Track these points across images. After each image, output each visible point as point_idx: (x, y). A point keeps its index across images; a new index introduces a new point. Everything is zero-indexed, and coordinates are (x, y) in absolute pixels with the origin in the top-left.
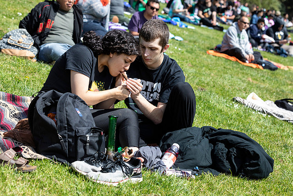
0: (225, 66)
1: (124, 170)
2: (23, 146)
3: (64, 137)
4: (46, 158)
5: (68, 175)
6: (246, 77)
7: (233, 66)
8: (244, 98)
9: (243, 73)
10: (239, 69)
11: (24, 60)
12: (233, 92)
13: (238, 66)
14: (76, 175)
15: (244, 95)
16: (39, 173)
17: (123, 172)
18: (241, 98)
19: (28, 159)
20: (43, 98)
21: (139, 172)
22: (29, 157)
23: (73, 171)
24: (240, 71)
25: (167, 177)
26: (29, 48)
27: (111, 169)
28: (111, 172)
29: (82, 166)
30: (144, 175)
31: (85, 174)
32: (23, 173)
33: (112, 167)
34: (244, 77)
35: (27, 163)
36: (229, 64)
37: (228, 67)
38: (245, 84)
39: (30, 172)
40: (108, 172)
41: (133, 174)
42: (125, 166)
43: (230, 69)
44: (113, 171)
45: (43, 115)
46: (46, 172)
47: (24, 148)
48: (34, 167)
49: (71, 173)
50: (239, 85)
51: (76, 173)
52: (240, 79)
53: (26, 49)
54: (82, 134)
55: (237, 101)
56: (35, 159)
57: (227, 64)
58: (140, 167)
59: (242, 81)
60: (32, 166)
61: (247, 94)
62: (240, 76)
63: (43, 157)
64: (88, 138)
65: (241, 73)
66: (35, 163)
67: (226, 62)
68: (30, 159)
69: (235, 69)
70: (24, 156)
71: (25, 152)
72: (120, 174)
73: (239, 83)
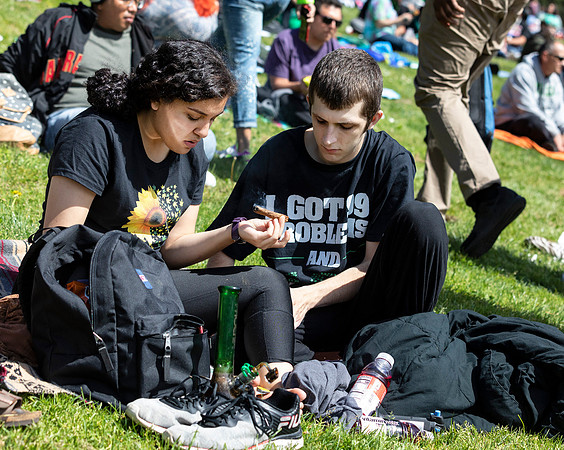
0: (504, 160)
1: (258, 420)
2: (7, 363)
3: (107, 339)
4: (63, 391)
5: (118, 434)
6: (556, 186)
7: (523, 160)
8: (553, 239)
9: (549, 178)
10: (537, 168)
11: (9, 151)
12: (525, 225)
13: (536, 161)
14: (138, 432)
15: (552, 231)
16: (46, 429)
17: (255, 424)
18: (544, 240)
19: (19, 394)
20: (55, 245)
21: (295, 425)
22: (21, 389)
23: (131, 424)
24: (542, 173)
25: (364, 437)
26: (21, 121)
27: (226, 418)
28: (226, 424)
29: (154, 412)
30: (306, 432)
31: (161, 431)
32: (9, 428)
33: (229, 412)
34: (550, 187)
35: (18, 404)
36: (514, 157)
37: (512, 162)
38: (554, 205)
39: (24, 428)
40: (217, 426)
41: (279, 429)
42: (260, 410)
43: (516, 167)
44: (230, 422)
45: (56, 287)
46: (64, 425)
47: (10, 367)
48: (35, 414)
49: (126, 429)
50: (540, 205)
51: (140, 429)
52: (542, 192)
53: (12, 123)
54: (152, 333)
55: (534, 248)
56: (37, 395)
57: (509, 155)
58: (297, 413)
59: (547, 197)
60: (30, 413)
61: (559, 230)
62: (542, 185)
63: (55, 389)
64: (168, 340)
65: (544, 176)
66: (38, 404)
67: (506, 150)
68: (25, 395)
69: (529, 169)
70: (9, 387)
71: (12, 378)
72: (248, 431)
73: (539, 202)
